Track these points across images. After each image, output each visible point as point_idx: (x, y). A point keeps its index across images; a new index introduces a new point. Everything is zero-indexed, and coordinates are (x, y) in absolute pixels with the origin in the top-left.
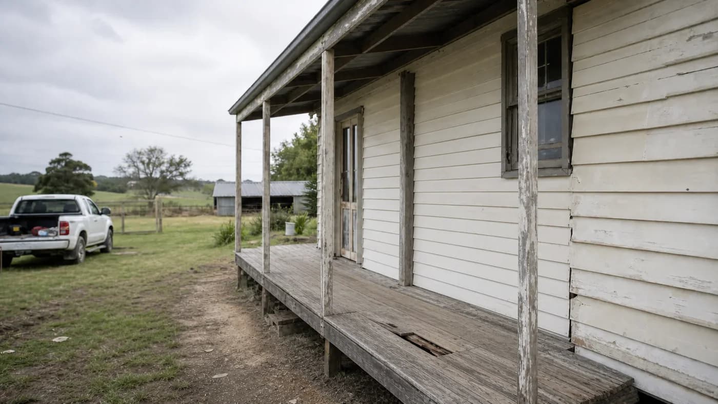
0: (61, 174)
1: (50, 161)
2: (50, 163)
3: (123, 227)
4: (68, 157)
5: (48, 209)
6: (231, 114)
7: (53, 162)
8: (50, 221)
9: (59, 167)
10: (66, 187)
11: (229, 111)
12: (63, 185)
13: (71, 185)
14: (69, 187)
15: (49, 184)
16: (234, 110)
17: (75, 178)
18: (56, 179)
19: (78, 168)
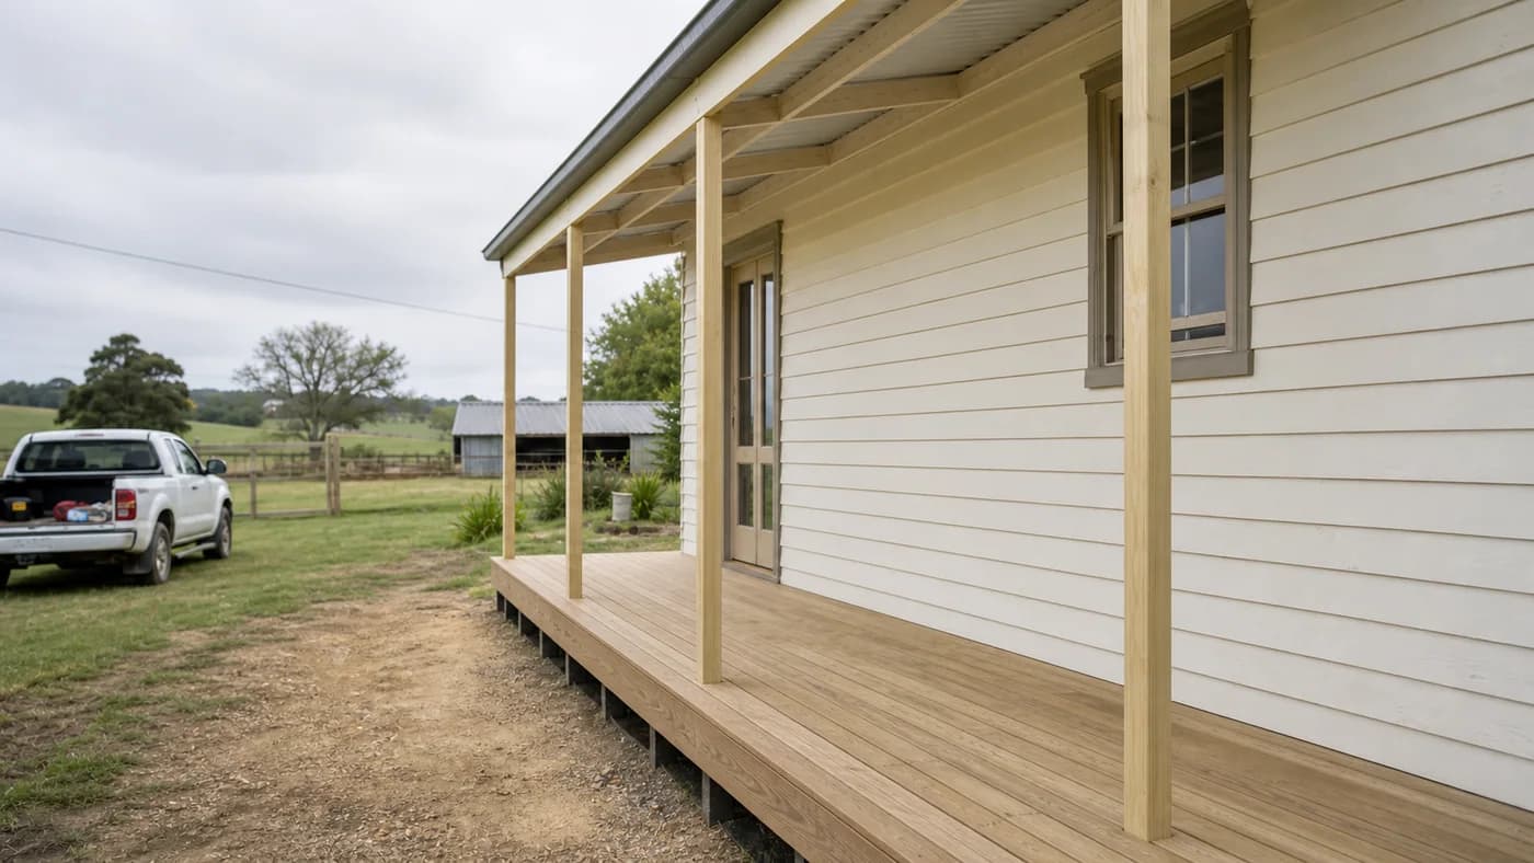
0: (116, 382)
1: (92, 355)
2: (93, 360)
3: (254, 503)
4: (130, 344)
5: (89, 462)
6: (488, 259)
7: (97, 357)
8: (96, 489)
9: (112, 367)
10: (130, 412)
11: (484, 251)
12: (122, 409)
13: (140, 408)
14: (136, 413)
15: (90, 405)
16: (495, 251)
17: (150, 392)
18: (105, 395)
19: (154, 370)
